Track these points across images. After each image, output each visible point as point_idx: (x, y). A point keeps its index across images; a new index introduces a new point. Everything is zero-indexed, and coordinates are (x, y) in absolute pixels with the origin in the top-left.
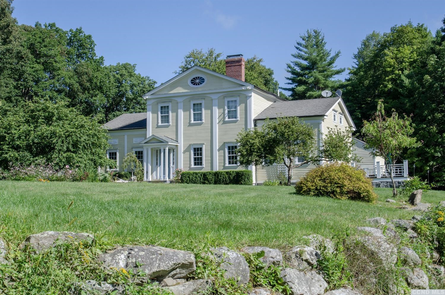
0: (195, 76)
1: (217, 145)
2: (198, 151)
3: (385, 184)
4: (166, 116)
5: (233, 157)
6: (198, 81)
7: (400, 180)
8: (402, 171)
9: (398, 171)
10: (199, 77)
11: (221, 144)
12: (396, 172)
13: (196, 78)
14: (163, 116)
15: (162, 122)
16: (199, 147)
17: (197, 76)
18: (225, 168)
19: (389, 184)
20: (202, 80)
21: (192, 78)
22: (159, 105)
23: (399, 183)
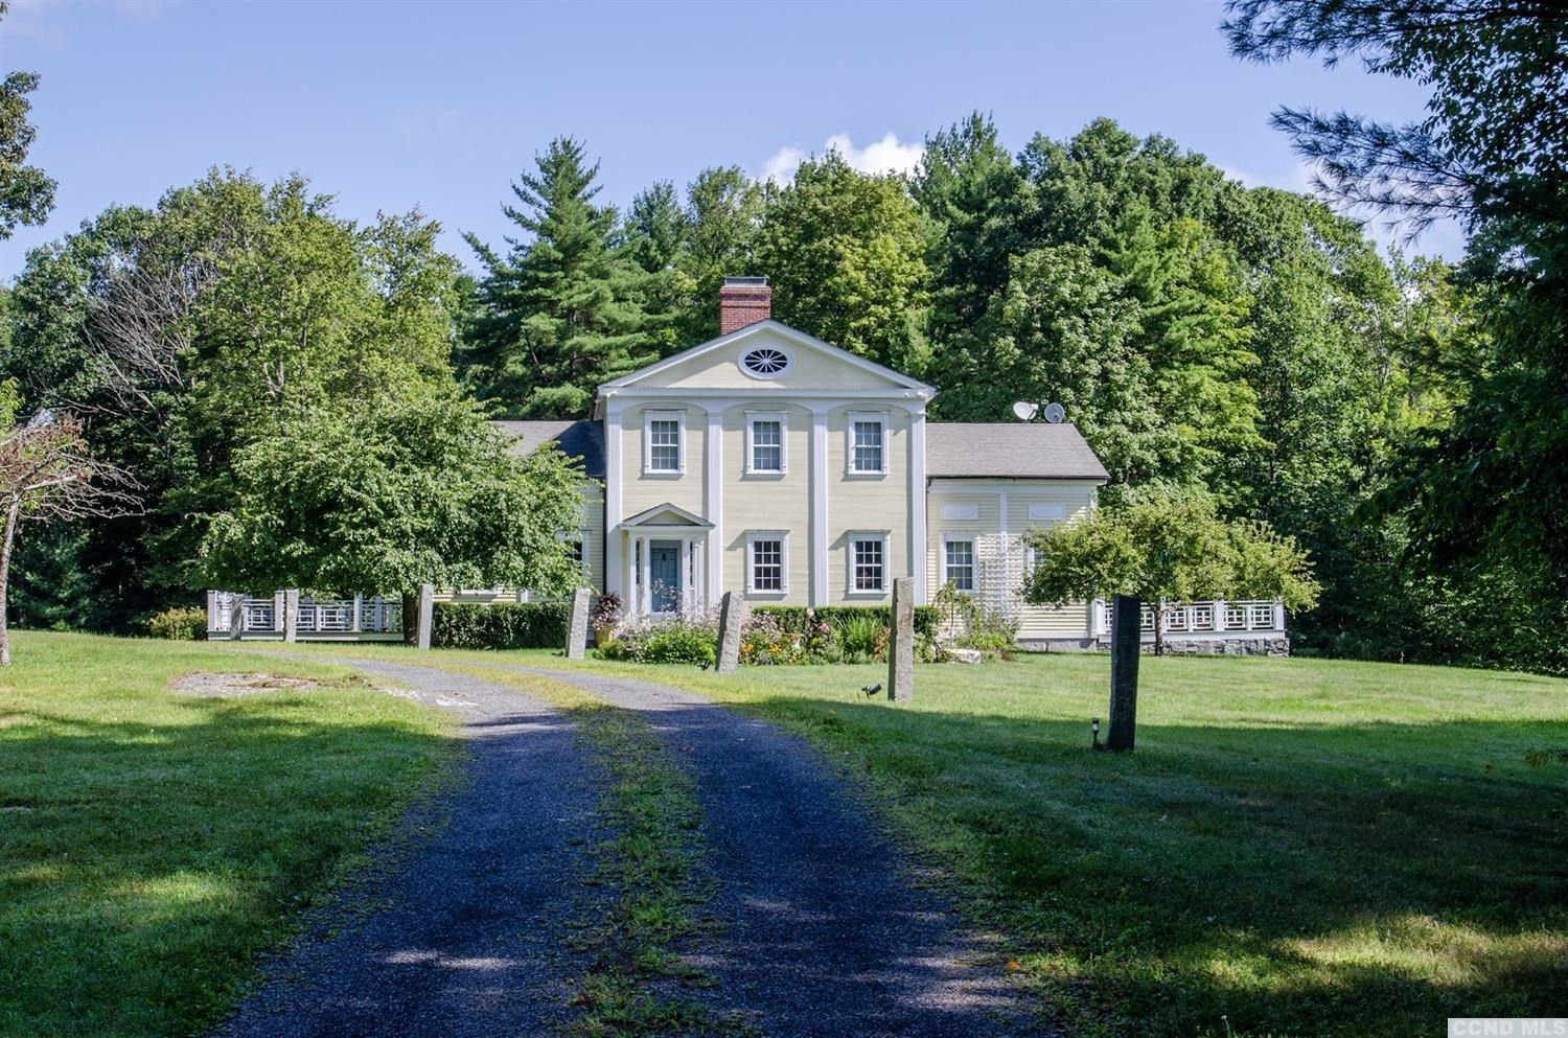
0: (758, 348)
1: (826, 536)
2: (768, 550)
3: (1236, 646)
4: (667, 448)
5: (869, 571)
6: (766, 361)
7: (1269, 636)
8: (1270, 616)
9: (1263, 616)
10: (769, 352)
11: (838, 536)
12: (1258, 619)
13: (763, 352)
14: (657, 448)
15: (655, 465)
16: (772, 539)
17: (766, 347)
18: (848, 596)
19: (1243, 644)
20: (780, 362)
21: (748, 351)
22: (647, 416)
23: (1266, 643)
